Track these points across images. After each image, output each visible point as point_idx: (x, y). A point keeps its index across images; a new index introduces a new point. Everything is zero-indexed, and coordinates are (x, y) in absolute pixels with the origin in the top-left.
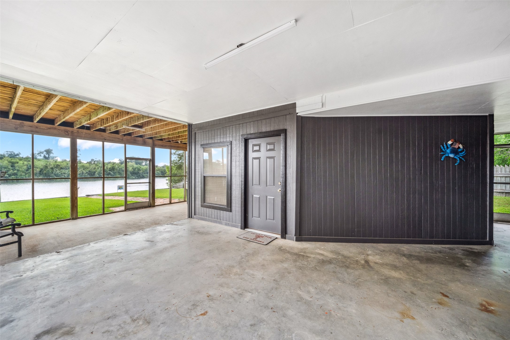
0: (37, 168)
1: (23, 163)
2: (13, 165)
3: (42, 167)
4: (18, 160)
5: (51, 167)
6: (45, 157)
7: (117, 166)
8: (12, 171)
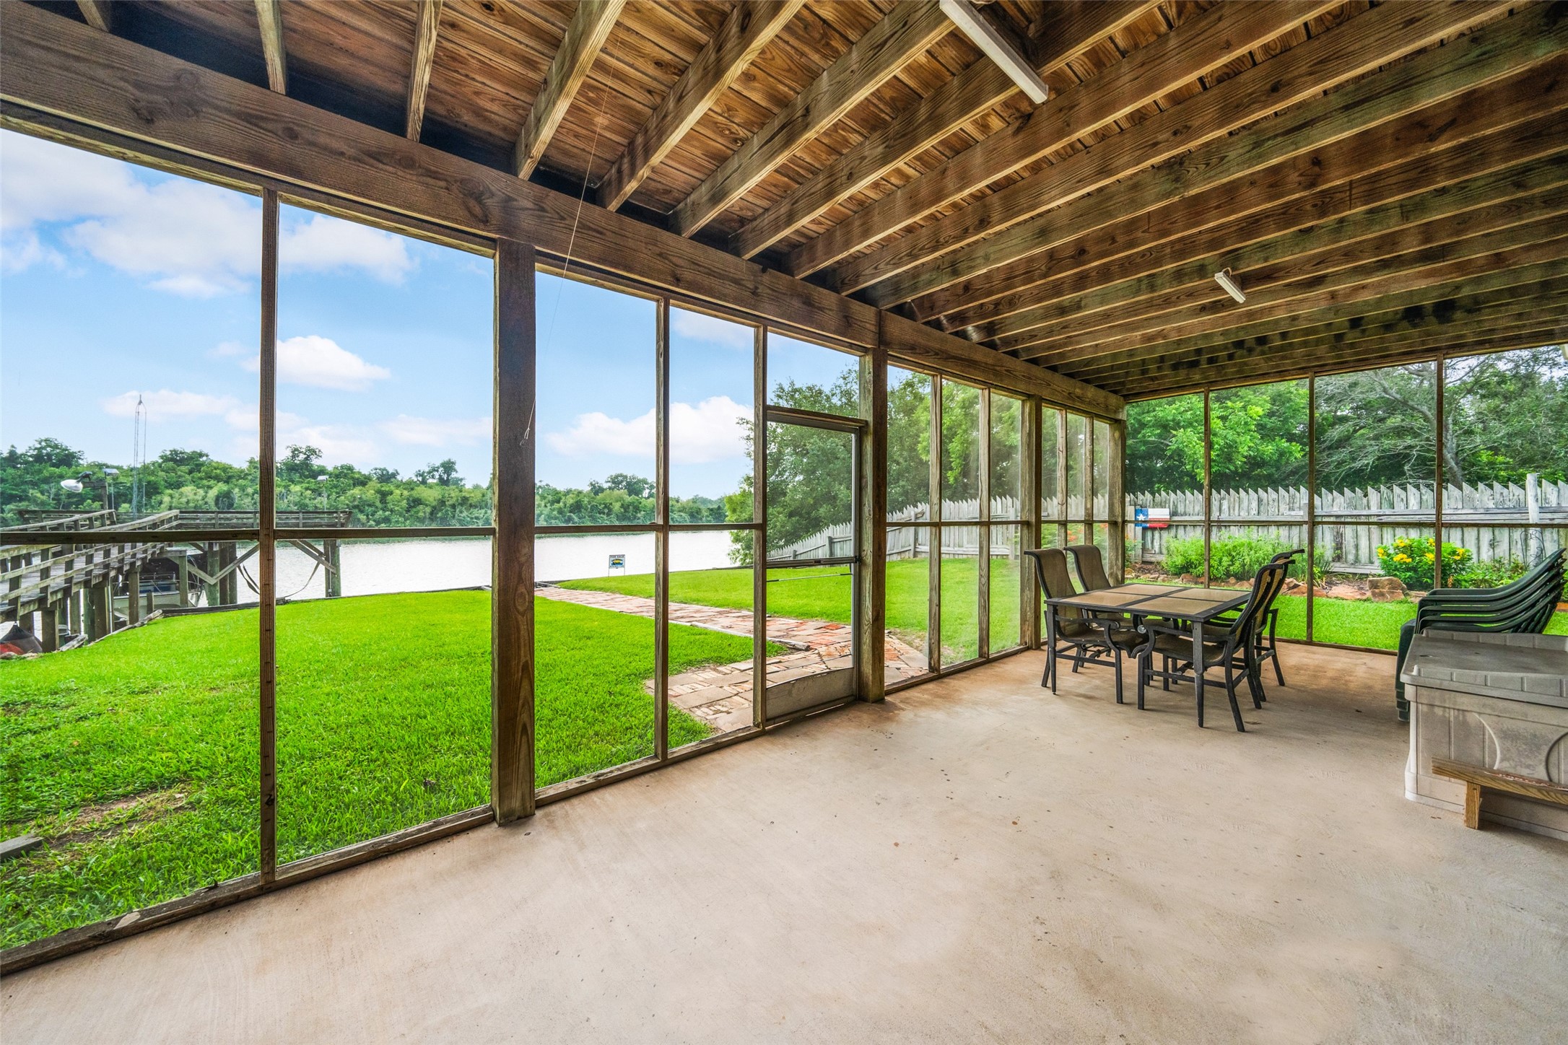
0: (427, 505)
1: (402, 495)
2: (384, 495)
3: (434, 503)
4: (392, 488)
5: (451, 502)
6: (441, 479)
7: (586, 500)
8: (381, 512)
